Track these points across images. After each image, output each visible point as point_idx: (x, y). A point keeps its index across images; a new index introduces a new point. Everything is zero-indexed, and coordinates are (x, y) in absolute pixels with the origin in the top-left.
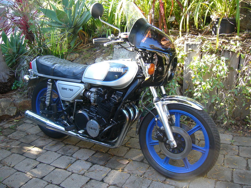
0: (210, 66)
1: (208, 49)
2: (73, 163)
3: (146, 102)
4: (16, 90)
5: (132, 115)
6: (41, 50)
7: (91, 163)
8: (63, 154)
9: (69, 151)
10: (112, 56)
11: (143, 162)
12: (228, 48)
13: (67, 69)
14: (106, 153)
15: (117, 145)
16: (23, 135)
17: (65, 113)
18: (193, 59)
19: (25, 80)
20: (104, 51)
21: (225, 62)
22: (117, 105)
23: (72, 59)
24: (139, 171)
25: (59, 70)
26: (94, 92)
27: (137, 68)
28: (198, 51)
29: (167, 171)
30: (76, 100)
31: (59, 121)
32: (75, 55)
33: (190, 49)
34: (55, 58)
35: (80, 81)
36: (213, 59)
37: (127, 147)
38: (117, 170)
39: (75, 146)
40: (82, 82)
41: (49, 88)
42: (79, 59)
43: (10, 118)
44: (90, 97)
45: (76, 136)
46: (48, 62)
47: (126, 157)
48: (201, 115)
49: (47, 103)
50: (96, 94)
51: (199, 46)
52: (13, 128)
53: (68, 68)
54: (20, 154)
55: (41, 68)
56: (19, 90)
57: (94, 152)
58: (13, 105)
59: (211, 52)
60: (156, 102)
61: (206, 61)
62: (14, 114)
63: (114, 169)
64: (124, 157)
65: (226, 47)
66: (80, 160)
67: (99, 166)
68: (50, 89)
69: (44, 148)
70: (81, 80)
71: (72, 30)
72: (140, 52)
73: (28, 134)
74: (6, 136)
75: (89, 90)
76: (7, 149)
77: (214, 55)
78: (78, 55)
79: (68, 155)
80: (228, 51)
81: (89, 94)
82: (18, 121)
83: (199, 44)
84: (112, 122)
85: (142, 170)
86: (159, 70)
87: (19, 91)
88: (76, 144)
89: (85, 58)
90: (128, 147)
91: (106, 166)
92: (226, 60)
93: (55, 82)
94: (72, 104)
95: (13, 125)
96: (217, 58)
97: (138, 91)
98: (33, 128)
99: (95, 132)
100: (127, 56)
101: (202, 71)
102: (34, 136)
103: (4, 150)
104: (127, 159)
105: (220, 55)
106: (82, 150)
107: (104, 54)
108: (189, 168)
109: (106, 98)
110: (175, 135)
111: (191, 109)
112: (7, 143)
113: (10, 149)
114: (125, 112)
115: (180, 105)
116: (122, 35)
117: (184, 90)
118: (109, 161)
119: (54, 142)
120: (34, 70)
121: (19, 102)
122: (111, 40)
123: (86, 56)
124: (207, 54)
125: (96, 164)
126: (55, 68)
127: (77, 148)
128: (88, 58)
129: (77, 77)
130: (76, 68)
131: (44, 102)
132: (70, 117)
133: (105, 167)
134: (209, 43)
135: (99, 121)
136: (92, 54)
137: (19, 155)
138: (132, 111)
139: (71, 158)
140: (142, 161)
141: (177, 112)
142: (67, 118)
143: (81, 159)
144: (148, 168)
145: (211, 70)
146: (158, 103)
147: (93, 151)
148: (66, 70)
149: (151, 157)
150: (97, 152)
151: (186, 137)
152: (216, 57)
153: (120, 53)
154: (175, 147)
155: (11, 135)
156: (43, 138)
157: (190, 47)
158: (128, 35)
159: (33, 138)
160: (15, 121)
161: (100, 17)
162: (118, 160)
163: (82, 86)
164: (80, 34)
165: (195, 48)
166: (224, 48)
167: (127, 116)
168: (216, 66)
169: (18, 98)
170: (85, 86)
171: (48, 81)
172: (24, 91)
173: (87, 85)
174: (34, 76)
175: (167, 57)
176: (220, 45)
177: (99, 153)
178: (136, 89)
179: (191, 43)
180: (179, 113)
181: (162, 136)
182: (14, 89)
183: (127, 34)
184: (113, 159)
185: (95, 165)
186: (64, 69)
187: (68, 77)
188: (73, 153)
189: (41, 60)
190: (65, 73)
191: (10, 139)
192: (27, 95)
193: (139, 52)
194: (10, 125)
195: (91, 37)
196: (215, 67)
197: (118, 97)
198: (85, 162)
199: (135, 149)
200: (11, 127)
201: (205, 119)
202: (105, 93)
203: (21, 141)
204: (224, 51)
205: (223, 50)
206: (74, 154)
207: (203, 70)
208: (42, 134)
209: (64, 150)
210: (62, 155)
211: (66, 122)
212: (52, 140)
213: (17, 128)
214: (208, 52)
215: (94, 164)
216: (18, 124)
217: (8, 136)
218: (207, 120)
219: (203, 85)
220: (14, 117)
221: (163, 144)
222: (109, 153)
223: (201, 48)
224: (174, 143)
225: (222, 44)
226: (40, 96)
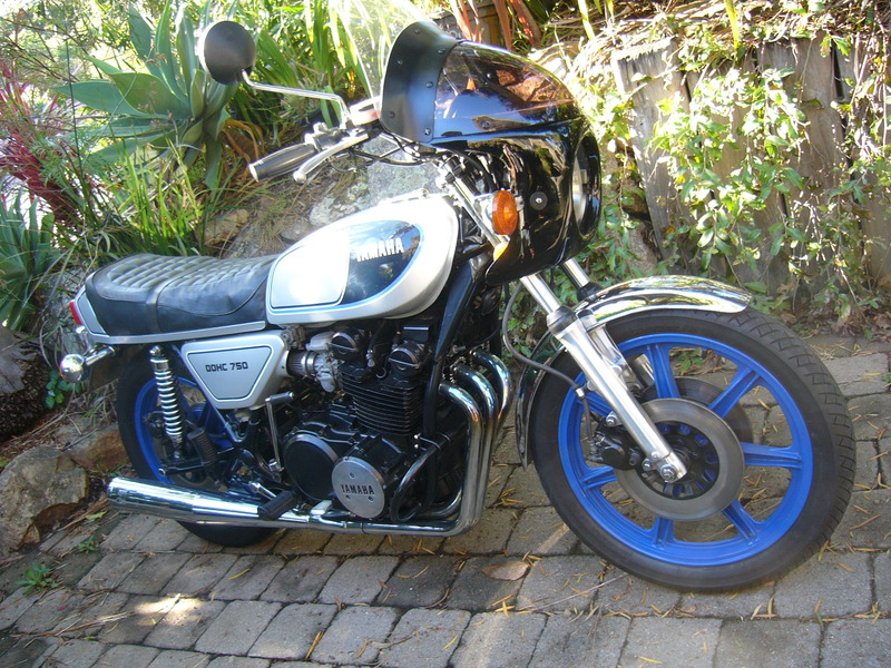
0: (731, 120)
1: (704, 57)
2: (330, 624)
3: (535, 319)
4: (64, 405)
5: (487, 394)
7: (393, 606)
8: (285, 599)
9: (303, 585)
10: (366, 182)
11: (582, 554)
12: (780, 29)
13: (204, 294)
14: (439, 551)
15: (466, 519)
16: (129, 563)
17: (245, 456)
18: (660, 110)
21: (784, 88)
22: (419, 378)
23: (226, 233)
24: (573, 593)
25: (176, 304)
26: (326, 352)
27: (451, 221)
28: (670, 77)
29: (676, 568)
30: (268, 400)
31: (237, 486)
32: (234, 218)
33: (638, 76)
34: (152, 263)
35: (261, 324)
36: (732, 91)
37: (506, 507)
38: (492, 610)
39: (320, 555)
40: (270, 328)
41: (163, 377)
42: (252, 228)
43: (72, 513)
44: (316, 372)
45: (312, 526)
46: (130, 285)
47: (512, 549)
48: (746, 328)
49: (174, 432)
50: (335, 357)
51: (668, 55)
52: (91, 548)
53: (206, 289)
54: (134, 643)
55: (114, 315)
56: (74, 401)
57: (393, 562)
58: (70, 463)
59: (721, 64)
60: (560, 328)
61: (712, 105)
62: (83, 495)
63: (482, 610)
64: (508, 552)
65: (768, 31)
66: (352, 605)
67: (423, 611)
68: (168, 380)
69: (213, 596)
70: (264, 318)
71: (194, 133)
72: (445, 157)
73: (146, 557)
74: (72, 586)
75: (306, 350)
76: (84, 636)
77: (733, 73)
78: (243, 214)
79: (304, 598)
80: (782, 40)
81: (306, 361)
82: (100, 515)
83: (667, 49)
84: (422, 444)
85: (583, 585)
86: (534, 206)
87: (75, 405)
88: (322, 549)
89: (271, 220)
90: (512, 507)
91: (449, 604)
92: (784, 79)
93: (176, 353)
94: (260, 415)
95: (86, 536)
96: (747, 80)
97: (482, 303)
98: (158, 527)
99: (370, 498)
101: (708, 147)
102: (167, 557)
103: (76, 642)
104: (519, 556)
105: (756, 64)
106: (349, 565)
107: (334, 184)
108: (756, 537)
109: (371, 364)
110: (670, 432)
112: (82, 610)
113: (96, 634)
114: (456, 393)
115: (653, 315)
116: (357, 115)
118: (456, 584)
119: (245, 562)
120: (88, 325)
121: (85, 446)
122: (319, 146)
123: (272, 209)
124: (706, 76)
125: (411, 607)
126: (161, 302)
127: (330, 562)
128: (281, 215)
129: (245, 311)
131: (163, 430)
132: (269, 463)
133: (448, 608)
134: (701, 34)
135: (373, 455)
136: (294, 195)
137: (131, 647)
138: (482, 381)
139: (317, 608)
140: (575, 551)
141: (653, 341)
142: (260, 470)
143: (352, 601)
144: (605, 570)
145: (738, 132)
146: (568, 330)
147: (389, 559)
148: (199, 298)
149: (602, 532)
150: (403, 558)
151: (713, 427)
152: (744, 77)
154: (680, 475)
155: (88, 579)
156: (204, 557)
157: (635, 70)
158: (379, 107)
159: (166, 568)
160: (92, 517)
161: (244, 74)
162: (486, 569)
163: (275, 340)
164: (230, 138)
165: (655, 66)
166: (762, 35)
167: (470, 405)
168: (751, 112)
169: (82, 434)
170: (283, 337)
171: (151, 356)
172: (92, 401)
173: (289, 334)
174: (100, 347)
175: (552, 146)
176: (747, 27)
177: (410, 561)
178: (474, 298)
179: (634, 53)
180: (661, 344)
181: (621, 450)
182: (56, 404)
183: (371, 107)
184: (468, 569)
185: (410, 612)
186: (191, 296)
187: (214, 322)
188: (320, 586)
189: (102, 284)
190: (201, 311)
191: (88, 593)
192: (107, 410)
193: (442, 159)
194: (79, 540)
196: (750, 117)
198: (369, 612)
199: (539, 510)
200: (81, 546)
201: (767, 340)
202: (364, 344)
203: (126, 589)
204: (768, 44)
205: (761, 45)
206: (324, 591)
207: (708, 143)
208: (196, 543)
209: (286, 586)
210: (284, 605)
211: (258, 486)
212: (235, 557)
213: (105, 544)
214: (710, 69)
215: (403, 610)
216: (106, 526)
217: (81, 584)
218: (776, 345)
219: (722, 196)
220: (83, 504)
221: (633, 474)
222: (447, 549)
223: (678, 62)
224: (674, 463)
225: (750, 23)
226: (144, 412)
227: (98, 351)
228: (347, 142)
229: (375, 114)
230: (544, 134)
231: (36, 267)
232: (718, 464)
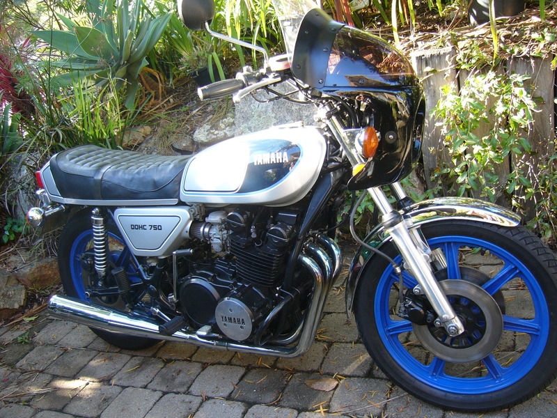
0: (486, 104)
1: (473, 61)
2: (197, 410)
3: (342, 218)
4: (14, 242)
5: (327, 263)
6: (57, 133)
7: (242, 401)
8: (165, 389)
9: (178, 380)
10: (233, 118)
11: (374, 377)
12: (525, 50)
13: (137, 176)
14: (274, 366)
15: (302, 348)
16: (53, 354)
17: (150, 289)
18: (441, 92)
19: (32, 221)
20: (210, 108)
21: (523, 86)
22: (285, 249)
23: (135, 140)
24: (369, 404)
25: (116, 181)
26: (219, 224)
27: (322, 145)
28: (449, 71)
29: (444, 393)
30: (174, 253)
31: (139, 309)
32: (142, 130)
33: (428, 69)
34: (97, 152)
35: (175, 201)
36: (490, 85)
37: (320, 341)
38: (313, 410)
39: (190, 361)
40: (181, 204)
41: (99, 229)
42: (154, 138)
43: (13, 315)
44: (210, 238)
45: (191, 341)
46: (83, 164)
47: (324, 370)
48: (517, 237)
49: (100, 269)
50: (226, 229)
51: (450, 58)
52: (26, 341)
53: (138, 173)
54: (56, 411)
55: (67, 183)
56: (21, 240)
57: (242, 371)
58: (15, 281)
59: (484, 68)
60: (392, 225)
61: (476, 92)
62: (22, 304)
63: (306, 410)
64: (322, 371)
65: (516, 50)
66: (213, 398)
67: (263, 407)
68: (102, 232)
69: (113, 382)
70: (178, 197)
71: (122, 71)
72: (324, 101)
73: (66, 351)
74: (12, 365)
75: (204, 221)
76: (20, 402)
77: (491, 74)
78: (148, 129)
79: (179, 390)
80: (525, 57)
81: (204, 230)
82: (33, 318)
83: (449, 53)
84: (281, 293)
85: (376, 399)
86: (387, 139)
87: (22, 242)
88: (191, 357)
89: (167, 135)
90: (324, 341)
91: (282, 403)
92: (524, 81)
93: (110, 215)
94: (165, 263)
95: (23, 332)
96: (500, 79)
97: (334, 202)
98: (74, 331)
99: (241, 327)
100: (271, 111)
101: (471, 119)
102: (80, 353)
103: (14, 405)
104: (330, 375)
105: (505, 70)
106: (210, 370)
107: (211, 116)
108: (501, 378)
109: (254, 236)
110: (455, 301)
111: (485, 227)
112: (19, 383)
113: (28, 401)
114: (307, 260)
115: (454, 223)
116: (274, 63)
117: (427, 173)
118: (286, 390)
119: (136, 361)
120: (49, 190)
121: (27, 270)
123: (168, 127)
124: (473, 74)
125: (255, 403)
126: (104, 178)
127: (195, 368)
128: (174, 133)
129: (166, 191)
130: (157, 167)
131: (92, 266)
132: (167, 296)
133: (282, 407)
134: (472, 46)
135: (247, 298)
136: (183, 120)
137: (54, 413)
138: (324, 254)
139: (188, 398)
140: (369, 375)
141: (451, 240)
142: (160, 300)
143: (213, 395)
144: (391, 390)
145: (491, 112)
146: (396, 227)
147: (239, 368)
148: (133, 179)
149: (396, 365)
150: (249, 369)
151: (484, 300)
152: (498, 77)
153: (252, 106)
154: (461, 332)
155: (23, 362)
156: (107, 355)
157: (427, 65)
158: (291, 61)
159: (80, 360)
160: (27, 320)
161: (207, 24)
162: (307, 382)
164: (143, 79)
165: (440, 63)
166: (512, 52)
167: (315, 269)
168: (500, 100)
169: (24, 263)
170: (190, 211)
171: (92, 214)
172: (34, 241)
173: (195, 209)
174: (54, 204)
176: (502, 45)
177: (254, 371)
178: (329, 200)
179: (428, 54)
180: (454, 242)
181: (421, 311)
182: (9, 241)
183: (286, 59)
184: (295, 380)
185: (255, 407)
186: (127, 177)
187: (142, 196)
188: (190, 382)
189: (62, 162)
190: (133, 187)
191: (23, 372)
192: (44, 248)
193: (322, 102)
194: (16, 334)
195: (171, 79)
196: (499, 102)
197: (285, 228)
198: (225, 404)
199: (343, 345)
200: (20, 339)
201: (530, 247)
202: (249, 222)
203: (51, 371)
204: (515, 58)
205: (510, 58)
206: (193, 387)
207: (471, 116)
208: (100, 344)
209: (165, 380)
210: (164, 393)
211: (158, 311)
212: (129, 357)
213: (36, 339)
214: (476, 69)
215: (249, 404)
216: (37, 326)
217: (18, 365)
218: (536, 251)
219: (475, 152)
220: (22, 310)
221: (425, 329)
222: (279, 365)
223: (455, 62)
224: (457, 324)
225: (504, 43)
226: (78, 251)
227: (53, 207)
228: (265, 81)
229: (287, 65)
230: (396, 92)
231: (5, 147)
232: (485, 327)
